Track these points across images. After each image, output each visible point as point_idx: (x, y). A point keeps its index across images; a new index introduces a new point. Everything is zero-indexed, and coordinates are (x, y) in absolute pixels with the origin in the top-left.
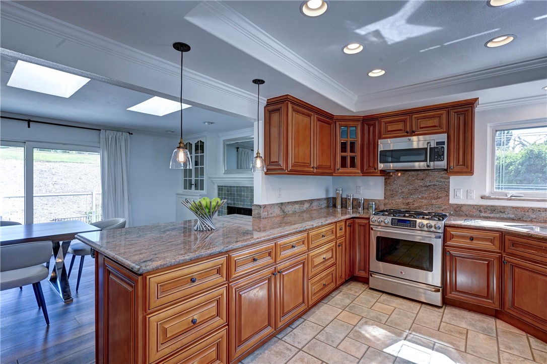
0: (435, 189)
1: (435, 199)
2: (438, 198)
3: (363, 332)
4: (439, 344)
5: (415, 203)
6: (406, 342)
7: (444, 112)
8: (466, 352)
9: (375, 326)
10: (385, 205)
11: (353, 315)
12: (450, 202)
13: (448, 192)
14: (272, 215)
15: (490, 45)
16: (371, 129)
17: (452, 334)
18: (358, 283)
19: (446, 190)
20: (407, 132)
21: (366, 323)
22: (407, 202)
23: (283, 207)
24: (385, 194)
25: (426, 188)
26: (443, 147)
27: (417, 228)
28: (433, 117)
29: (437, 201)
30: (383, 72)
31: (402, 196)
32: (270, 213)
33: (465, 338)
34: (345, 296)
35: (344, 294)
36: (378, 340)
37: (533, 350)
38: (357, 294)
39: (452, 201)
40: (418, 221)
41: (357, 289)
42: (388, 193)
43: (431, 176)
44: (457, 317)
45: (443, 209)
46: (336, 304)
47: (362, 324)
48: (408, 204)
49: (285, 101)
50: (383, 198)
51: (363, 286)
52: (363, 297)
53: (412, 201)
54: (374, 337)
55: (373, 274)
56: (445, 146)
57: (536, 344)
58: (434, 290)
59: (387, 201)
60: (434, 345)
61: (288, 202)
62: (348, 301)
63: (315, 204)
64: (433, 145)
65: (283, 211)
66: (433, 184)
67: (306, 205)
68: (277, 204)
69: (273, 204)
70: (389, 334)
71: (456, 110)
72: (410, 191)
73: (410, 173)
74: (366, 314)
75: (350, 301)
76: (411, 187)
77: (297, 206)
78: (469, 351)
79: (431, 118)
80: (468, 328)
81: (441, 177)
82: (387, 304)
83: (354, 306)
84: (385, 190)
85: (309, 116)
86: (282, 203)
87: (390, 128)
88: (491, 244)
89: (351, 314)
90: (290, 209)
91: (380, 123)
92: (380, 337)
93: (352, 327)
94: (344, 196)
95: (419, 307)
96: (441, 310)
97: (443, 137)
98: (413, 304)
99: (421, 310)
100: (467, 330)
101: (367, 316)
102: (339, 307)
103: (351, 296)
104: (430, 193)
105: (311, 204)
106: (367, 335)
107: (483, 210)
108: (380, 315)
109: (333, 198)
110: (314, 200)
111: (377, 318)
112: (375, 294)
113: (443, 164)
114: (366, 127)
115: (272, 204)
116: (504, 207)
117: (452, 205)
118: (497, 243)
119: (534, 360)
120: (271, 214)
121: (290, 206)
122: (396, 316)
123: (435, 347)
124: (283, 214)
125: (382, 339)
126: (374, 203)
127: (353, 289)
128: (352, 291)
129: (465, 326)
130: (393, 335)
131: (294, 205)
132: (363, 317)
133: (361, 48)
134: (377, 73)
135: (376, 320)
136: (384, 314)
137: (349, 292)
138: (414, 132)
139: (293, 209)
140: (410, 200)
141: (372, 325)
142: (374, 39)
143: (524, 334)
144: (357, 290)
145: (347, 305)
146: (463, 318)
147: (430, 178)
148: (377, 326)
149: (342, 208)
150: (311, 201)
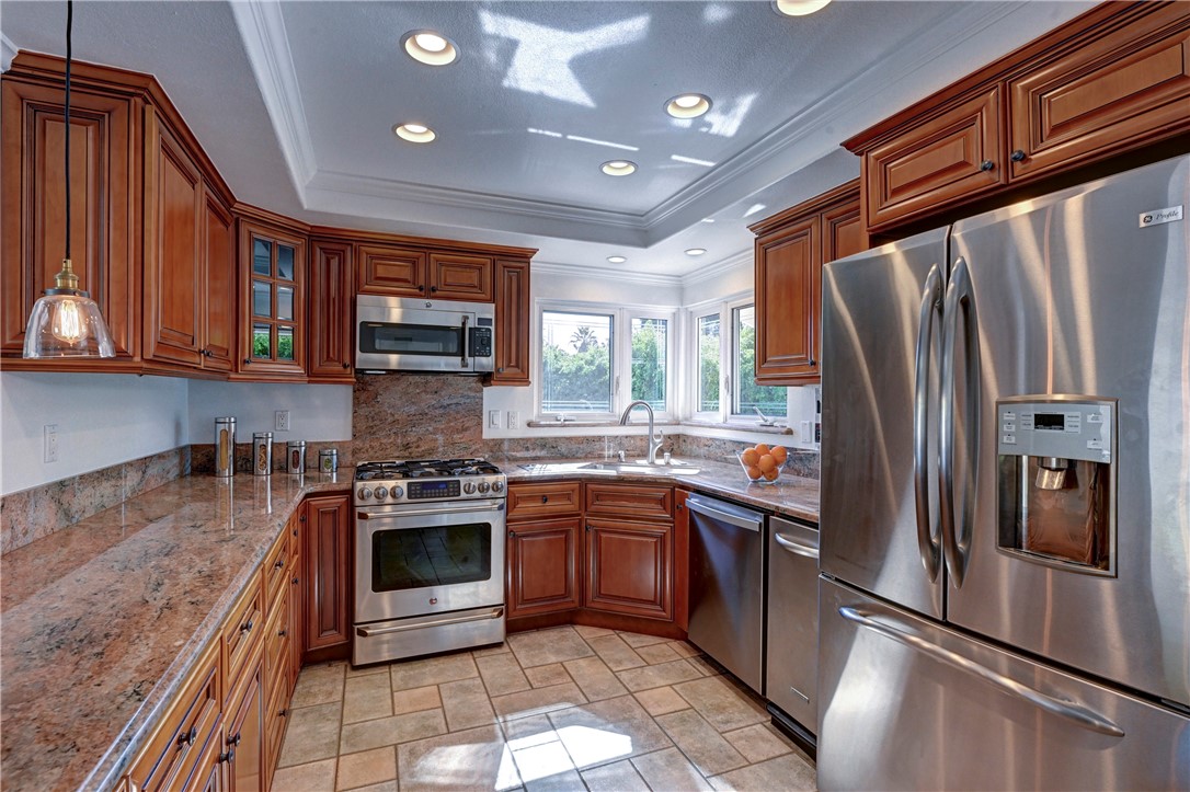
0: (458, 413)
1: (458, 432)
2: (465, 429)
3: (428, 779)
4: (553, 710)
5: (421, 443)
6: (513, 744)
7: (487, 261)
8: (590, 702)
9: (438, 749)
10: (354, 453)
11: (372, 755)
12: (484, 437)
13: (480, 416)
14: (29, 539)
15: (606, 169)
16: (334, 263)
17: (553, 682)
18: (315, 667)
19: (476, 412)
20: (421, 289)
21: (414, 754)
22: (405, 443)
23: (65, 498)
24: (354, 427)
25: (442, 411)
26: (490, 330)
27: (463, 495)
28: (468, 266)
29: (461, 436)
30: (431, 137)
31: (394, 430)
32: (19, 529)
33: (569, 679)
34: (309, 717)
35: (305, 714)
36: (469, 774)
37: (639, 650)
38: (338, 697)
39: (488, 434)
40: (463, 480)
41: (324, 684)
42: (362, 425)
43: (451, 385)
44: (534, 650)
45: (471, 450)
46: (305, 752)
47: (409, 764)
48: (407, 446)
49: (132, 95)
50: (349, 437)
51: (334, 669)
52: (357, 695)
53: (415, 439)
54: (456, 774)
55: (368, 628)
56: (493, 328)
57: (636, 639)
58: (496, 613)
59: (359, 443)
60: (548, 718)
61: (82, 477)
62: (329, 728)
63: (153, 470)
64: (471, 323)
65: (68, 515)
66: (455, 401)
67: (131, 480)
68: (47, 488)
69: (35, 491)
70: (474, 747)
71: (506, 263)
72: (411, 418)
73: (411, 378)
74: (395, 734)
75: (337, 724)
76: (413, 409)
77: (106, 488)
78: (592, 698)
79: (466, 267)
80: (560, 659)
81: (469, 389)
82: (416, 684)
83: (354, 731)
84: (354, 417)
85: (192, 181)
86: (62, 484)
87: (381, 272)
88: (569, 502)
89: (365, 757)
90: (87, 503)
91: (357, 254)
92: (465, 766)
93: (395, 786)
94: (244, 438)
95: (472, 661)
96: (505, 649)
97: (488, 310)
98: (459, 661)
99: (480, 666)
100: (561, 663)
101: (402, 737)
102: (320, 755)
103: (325, 710)
104: (450, 421)
105: (144, 473)
106: (442, 780)
107: (531, 447)
108: (423, 717)
109: (192, 446)
110: (151, 457)
111: (425, 728)
112: (375, 677)
113: (487, 363)
114: (319, 257)
115: (28, 493)
116: (556, 439)
117: (486, 442)
118: (576, 498)
119: (649, 665)
120: (25, 534)
121: (89, 491)
122: (454, 701)
123: (554, 721)
124: (65, 523)
125: (472, 768)
126: (335, 452)
127: (315, 690)
128: (315, 695)
129: (553, 659)
130: (482, 745)
131: (100, 482)
132: (396, 746)
133: (450, 57)
134: (416, 133)
135: (427, 734)
136: (431, 712)
137: (311, 701)
138: (434, 290)
139: (97, 501)
140: (412, 438)
141: (429, 750)
142: (491, 56)
143: (611, 632)
144: (329, 687)
145: (335, 737)
146: (542, 646)
147: (451, 390)
148: (439, 745)
149: (234, 474)
150: (144, 463)
